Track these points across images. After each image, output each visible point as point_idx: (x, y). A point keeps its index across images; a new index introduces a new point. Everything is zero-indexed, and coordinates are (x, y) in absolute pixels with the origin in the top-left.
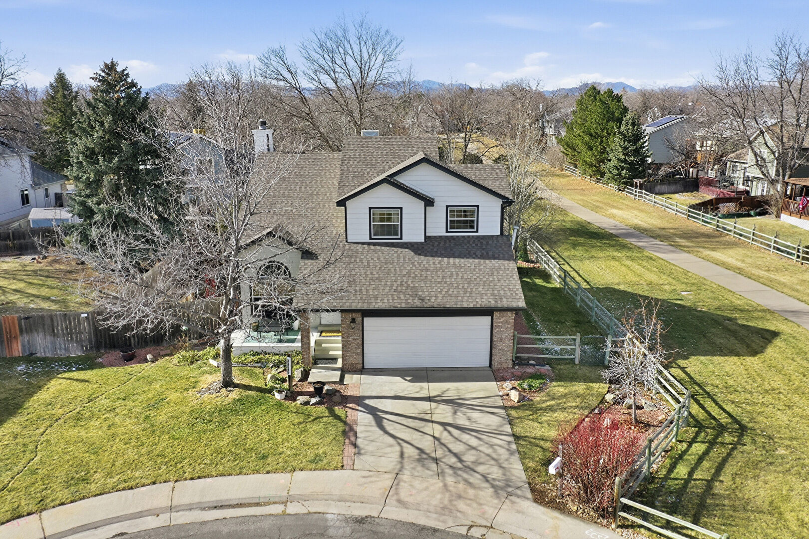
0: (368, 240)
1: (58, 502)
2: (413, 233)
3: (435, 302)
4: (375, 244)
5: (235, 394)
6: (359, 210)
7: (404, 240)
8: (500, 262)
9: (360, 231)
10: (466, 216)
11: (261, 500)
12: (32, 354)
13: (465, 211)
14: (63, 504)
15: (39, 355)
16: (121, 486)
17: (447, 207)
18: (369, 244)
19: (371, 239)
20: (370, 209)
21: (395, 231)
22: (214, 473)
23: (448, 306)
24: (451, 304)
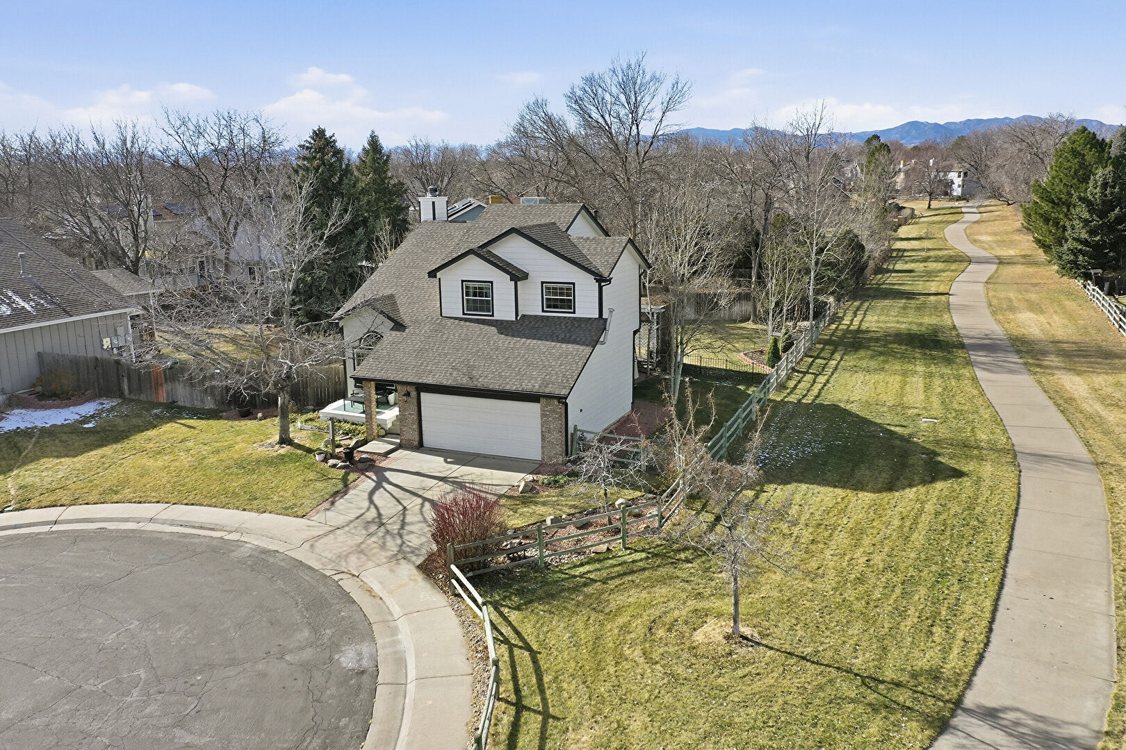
0: (461, 316)
1: (85, 502)
2: (503, 310)
3: (482, 382)
4: (466, 320)
5: (285, 449)
6: (452, 281)
7: (496, 317)
8: (577, 347)
9: (454, 305)
10: (561, 294)
11: (218, 527)
12: (174, 402)
13: (561, 289)
14: (87, 504)
15: (179, 403)
16: (133, 500)
17: (543, 283)
18: (461, 319)
19: (464, 314)
20: (463, 281)
21: (488, 306)
22: (205, 504)
23: (491, 387)
24: (495, 385)
